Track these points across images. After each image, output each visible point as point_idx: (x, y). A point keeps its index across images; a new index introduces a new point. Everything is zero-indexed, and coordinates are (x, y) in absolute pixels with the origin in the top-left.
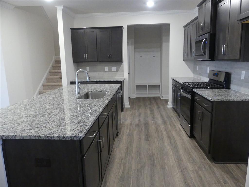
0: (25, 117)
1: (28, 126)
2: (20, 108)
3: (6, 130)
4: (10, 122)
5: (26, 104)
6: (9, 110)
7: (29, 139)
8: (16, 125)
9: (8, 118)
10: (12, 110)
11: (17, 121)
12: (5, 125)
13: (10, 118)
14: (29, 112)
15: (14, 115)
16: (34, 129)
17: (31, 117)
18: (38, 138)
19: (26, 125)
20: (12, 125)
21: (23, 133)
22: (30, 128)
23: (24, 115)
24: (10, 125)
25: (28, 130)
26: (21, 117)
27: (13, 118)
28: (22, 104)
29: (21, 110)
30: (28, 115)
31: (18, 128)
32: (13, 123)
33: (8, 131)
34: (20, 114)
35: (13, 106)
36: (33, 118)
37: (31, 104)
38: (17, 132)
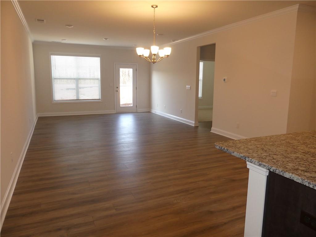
0: (302, 152)
1: (303, 165)
2: (298, 140)
3: (275, 161)
4: (282, 154)
5: (306, 137)
6: (283, 139)
7: (300, 182)
8: (287, 159)
9: (281, 148)
10: (288, 140)
11: (290, 155)
12: (275, 155)
13: (284, 149)
14: (309, 148)
15: (289, 147)
16: (310, 173)
17: (310, 155)
18: (313, 187)
19: (300, 163)
20: (283, 158)
21: (294, 173)
22: (305, 169)
23: (301, 150)
24: (281, 158)
25: (302, 170)
26: (297, 151)
27: (287, 150)
28: (301, 135)
29: (298, 143)
30: (306, 152)
31: (289, 164)
32: (285, 156)
33: (277, 164)
34: (296, 147)
35: (290, 135)
36: (312, 157)
37: (313, 138)
38: (287, 168)
